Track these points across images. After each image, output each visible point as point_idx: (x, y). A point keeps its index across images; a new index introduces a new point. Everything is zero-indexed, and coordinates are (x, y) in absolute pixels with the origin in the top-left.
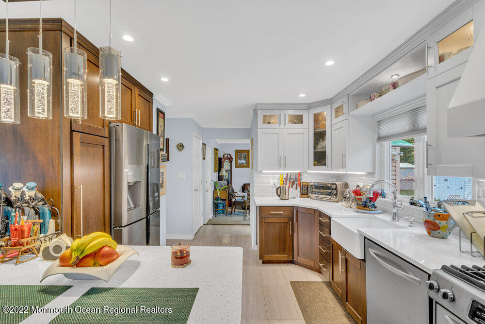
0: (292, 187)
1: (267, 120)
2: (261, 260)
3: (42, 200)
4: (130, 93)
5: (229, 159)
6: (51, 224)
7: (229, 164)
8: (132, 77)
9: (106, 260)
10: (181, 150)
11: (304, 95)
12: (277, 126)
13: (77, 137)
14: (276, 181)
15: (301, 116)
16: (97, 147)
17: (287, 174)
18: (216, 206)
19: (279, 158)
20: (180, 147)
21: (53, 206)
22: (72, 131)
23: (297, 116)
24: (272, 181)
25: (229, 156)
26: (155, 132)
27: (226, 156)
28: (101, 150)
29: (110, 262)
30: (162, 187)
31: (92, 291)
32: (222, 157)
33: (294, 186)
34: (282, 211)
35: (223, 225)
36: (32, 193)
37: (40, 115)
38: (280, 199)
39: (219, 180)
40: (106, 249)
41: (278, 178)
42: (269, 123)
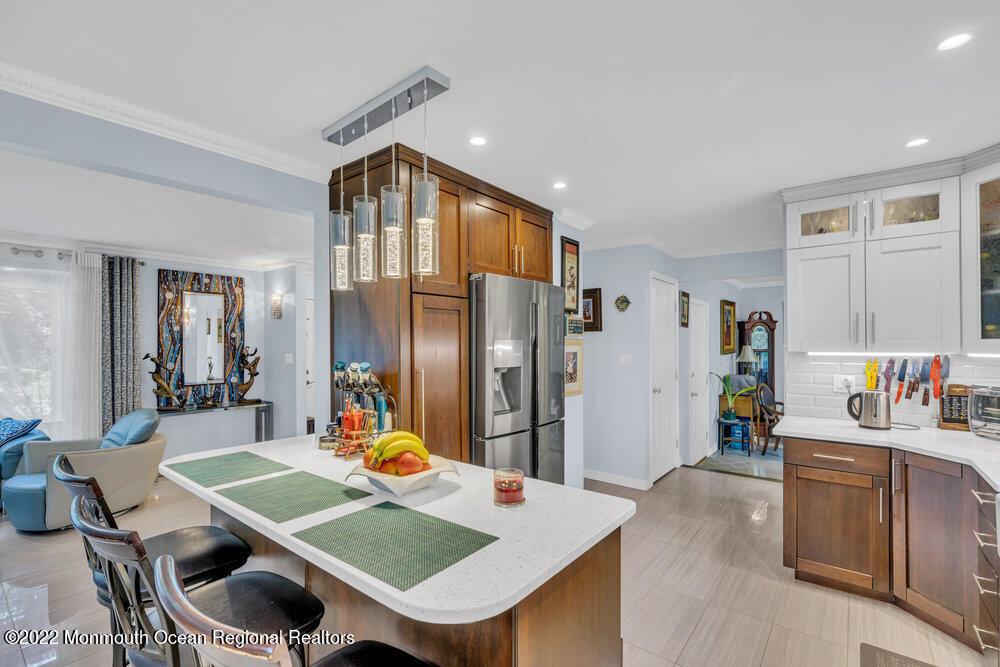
0: (909, 396)
1: (815, 225)
2: (791, 571)
3: (377, 385)
4: (506, 221)
5: (764, 323)
6: (388, 417)
7: (766, 335)
8: (510, 194)
9: (405, 470)
10: (623, 310)
11: (925, 141)
12: (845, 236)
13: (418, 300)
14: (851, 378)
15: (935, 199)
16: (449, 314)
17: (892, 362)
18: (725, 431)
19: (853, 320)
20: (623, 303)
21: (390, 394)
22: (412, 292)
23: (923, 198)
24: (839, 379)
25: (764, 317)
26: (557, 282)
27: (756, 317)
28: (456, 317)
29: (410, 473)
30: (572, 377)
31: (387, 505)
32: (746, 319)
33: (918, 396)
34: (851, 456)
35: (735, 474)
36: (366, 376)
37: (366, 278)
38: (861, 426)
39: (740, 373)
40: (410, 456)
41: (861, 372)
42: (821, 231)
